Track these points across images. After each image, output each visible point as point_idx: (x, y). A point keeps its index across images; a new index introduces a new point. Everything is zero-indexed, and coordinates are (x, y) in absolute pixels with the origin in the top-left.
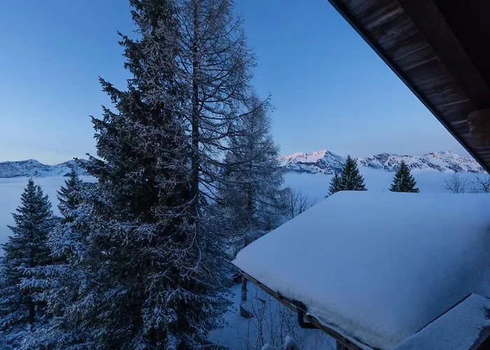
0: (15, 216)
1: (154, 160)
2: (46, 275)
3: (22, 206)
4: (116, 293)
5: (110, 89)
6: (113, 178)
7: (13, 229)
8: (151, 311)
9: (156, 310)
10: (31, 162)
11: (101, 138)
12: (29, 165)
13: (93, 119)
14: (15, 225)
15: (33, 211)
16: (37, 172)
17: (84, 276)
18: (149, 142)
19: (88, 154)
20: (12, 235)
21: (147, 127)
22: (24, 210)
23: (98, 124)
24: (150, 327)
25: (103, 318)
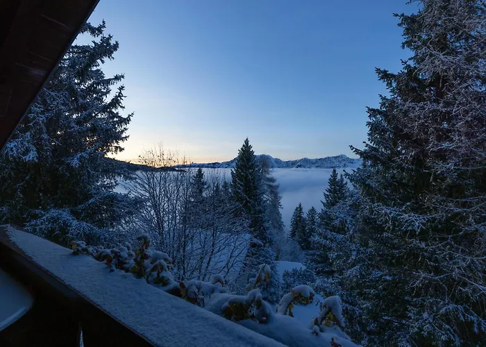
0: (325, 194)
1: (427, 141)
2: (328, 237)
3: (329, 188)
4: (381, 276)
5: (385, 76)
6: (383, 163)
7: (324, 204)
8: (419, 313)
9: (425, 315)
10: (341, 157)
11: (372, 125)
12: (340, 159)
13: (369, 108)
14: (325, 201)
15: (335, 191)
16: (345, 165)
17: (354, 248)
18: (420, 121)
19: (364, 142)
20: (323, 208)
21: (421, 104)
22: (330, 191)
23: (373, 112)
24: (416, 329)
25: (369, 294)
